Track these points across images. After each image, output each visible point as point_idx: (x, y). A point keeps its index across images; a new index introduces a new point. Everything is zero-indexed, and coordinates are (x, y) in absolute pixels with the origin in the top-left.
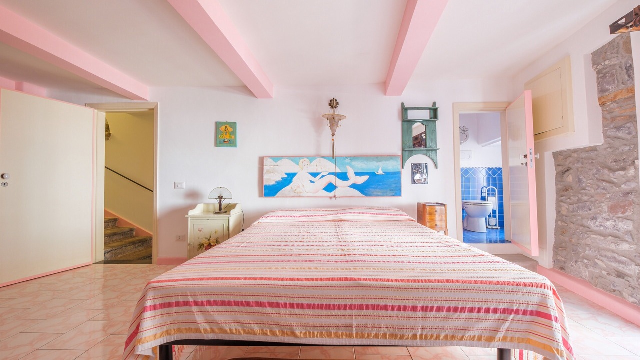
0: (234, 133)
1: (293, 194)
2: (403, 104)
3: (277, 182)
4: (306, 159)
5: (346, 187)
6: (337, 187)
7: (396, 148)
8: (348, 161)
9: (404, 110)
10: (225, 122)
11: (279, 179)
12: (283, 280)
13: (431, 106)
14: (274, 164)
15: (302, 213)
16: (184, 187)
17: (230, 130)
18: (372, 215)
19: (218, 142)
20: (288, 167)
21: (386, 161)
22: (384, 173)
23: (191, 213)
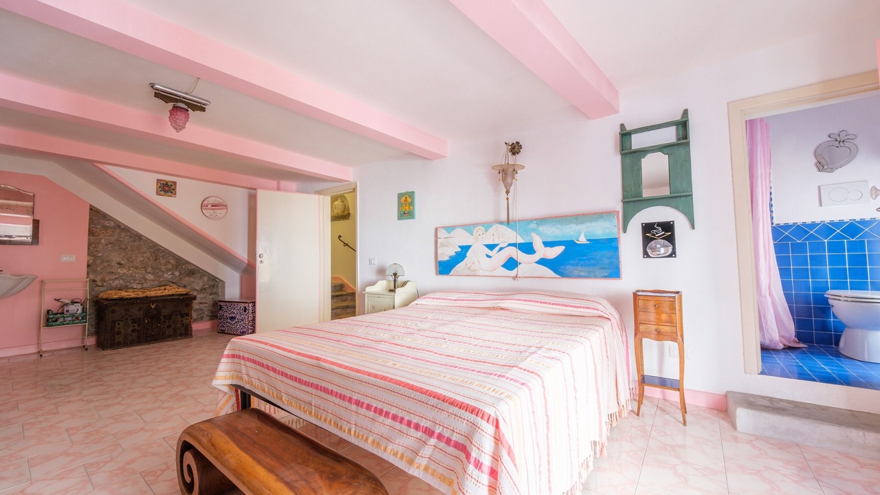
0: (412, 204)
1: (468, 272)
2: (622, 126)
3: (450, 257)
4: (481, 227)
5: (531, 263)
6: (520, 263)
7: (613, 199)
8: (533, 226)
9: (625, 135)
10: (405, 192)
11: (452, 253)
13: (678, 117)
14: (447, 235)
15: (460, 295)
16: (376, 263)
17: (410, 200)
18: (542, 305)
19: (400, 215)
20: (461, 238)
21: (590, 221)
22: (588, 240)
23: (369, 289)
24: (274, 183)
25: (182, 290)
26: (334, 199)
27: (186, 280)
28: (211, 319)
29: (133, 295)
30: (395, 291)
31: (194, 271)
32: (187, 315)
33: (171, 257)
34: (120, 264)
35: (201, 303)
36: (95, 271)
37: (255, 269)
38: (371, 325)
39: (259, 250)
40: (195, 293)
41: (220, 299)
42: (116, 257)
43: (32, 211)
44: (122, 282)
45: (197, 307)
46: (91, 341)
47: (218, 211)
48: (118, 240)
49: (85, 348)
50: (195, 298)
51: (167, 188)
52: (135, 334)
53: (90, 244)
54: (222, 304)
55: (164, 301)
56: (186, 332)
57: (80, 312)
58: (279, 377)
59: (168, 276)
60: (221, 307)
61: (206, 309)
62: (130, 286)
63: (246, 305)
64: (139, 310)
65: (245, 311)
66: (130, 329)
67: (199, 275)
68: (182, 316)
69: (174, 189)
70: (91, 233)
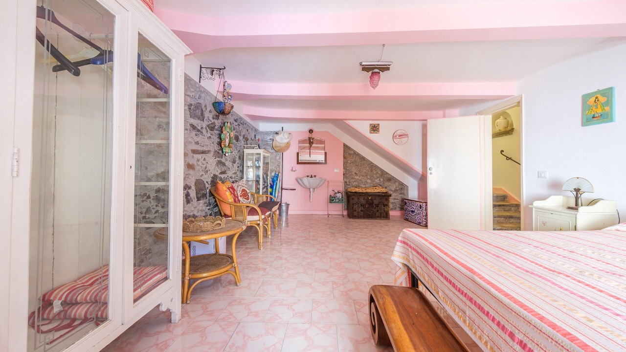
0: (609, 103)
10: (596, 90)
12: (446, 254)
16: (547, 177)
17: (602, 99)
19: (585, 120)
23: (537, 204)
24: (441, 113)
25: (384, 190)
26: (495, 117)
27: (387, 184)
28: (401, 210)
29: (361, 191)
30: (577, 209)
31: (391, 179)
32: (387, 205)
33: (379, 170)
34: (356, 173)
35: (395, 199)
36: (346, 177)
37: (427, 178)
38: (543, 246)
39: (430, 164)
40: (391, 193)
41: (406, 197)
42: (354, 170)
43: (324, 148)
44: (357, 183)
45: (393, 201)
46: (345, 213)
47: (403, 139)
48: (355, 161)
49: (343, 216)
50: (390, 195)
51: (375, 129)
52: (362, 212)
53: (344, 163)
54: (406, 201)
55: (375, 195)
56: (386, 216)
57: (341, 197)
58: (435, 273)
59: (377, 181)
60: (406, 203)
61: (398, 203)
62: (360, 185)
63: (421, 204)
64: (364, 199)
65: (421, 208)
66: (360, 209)
67: (393, 181)
68: (384, 206)
69: (378, 129)
70: (344, 158)
